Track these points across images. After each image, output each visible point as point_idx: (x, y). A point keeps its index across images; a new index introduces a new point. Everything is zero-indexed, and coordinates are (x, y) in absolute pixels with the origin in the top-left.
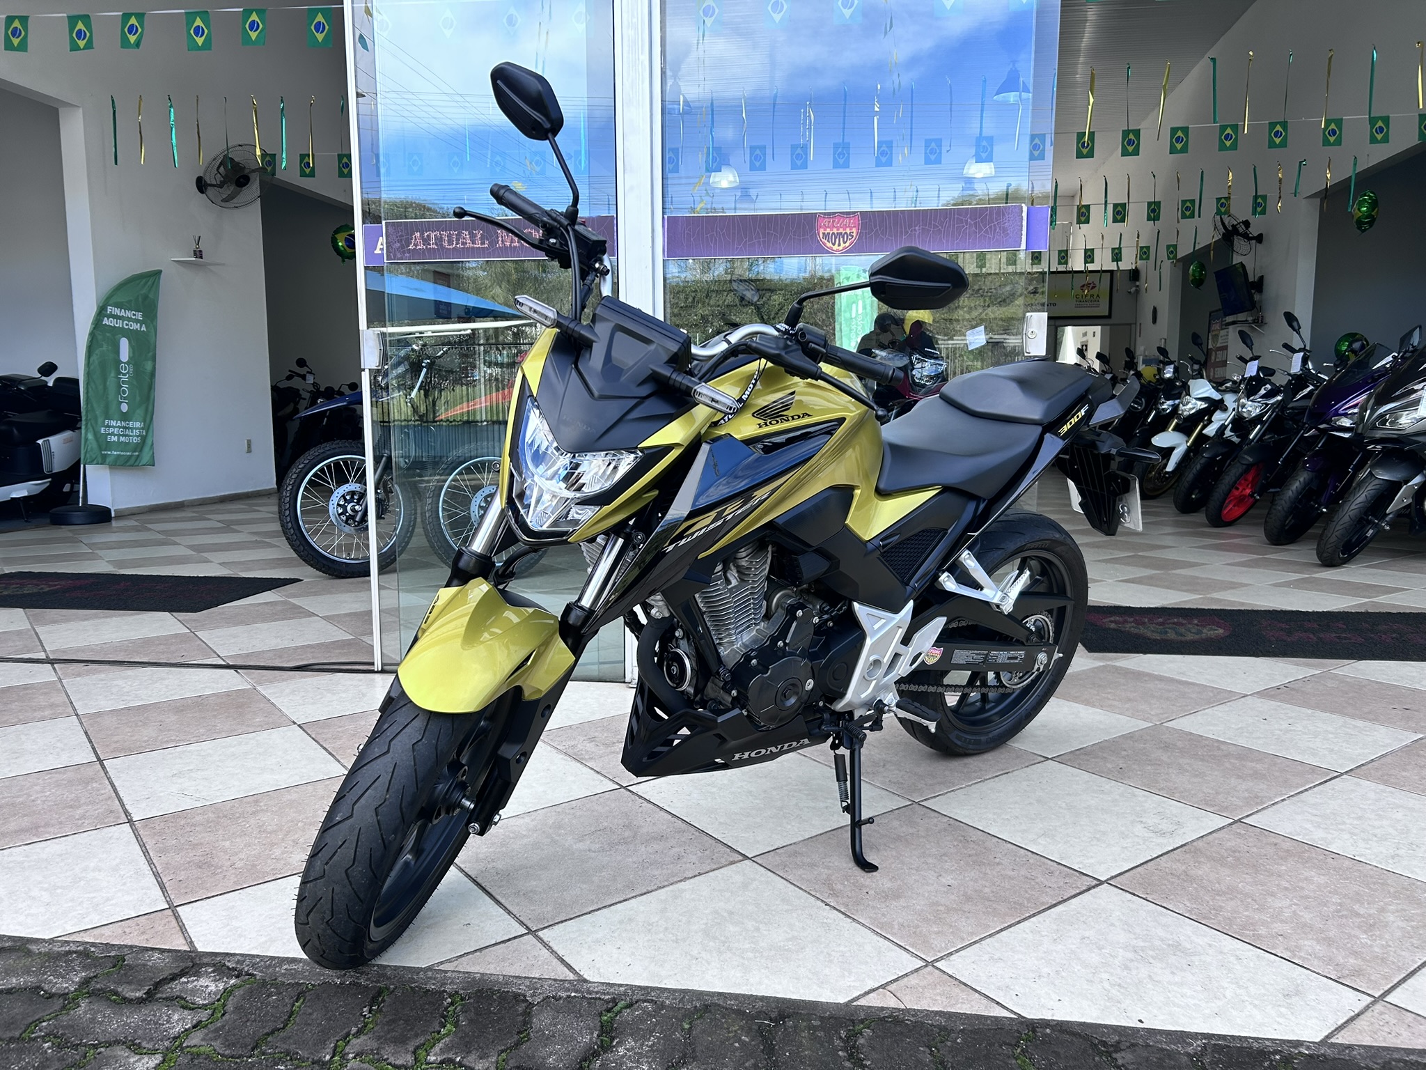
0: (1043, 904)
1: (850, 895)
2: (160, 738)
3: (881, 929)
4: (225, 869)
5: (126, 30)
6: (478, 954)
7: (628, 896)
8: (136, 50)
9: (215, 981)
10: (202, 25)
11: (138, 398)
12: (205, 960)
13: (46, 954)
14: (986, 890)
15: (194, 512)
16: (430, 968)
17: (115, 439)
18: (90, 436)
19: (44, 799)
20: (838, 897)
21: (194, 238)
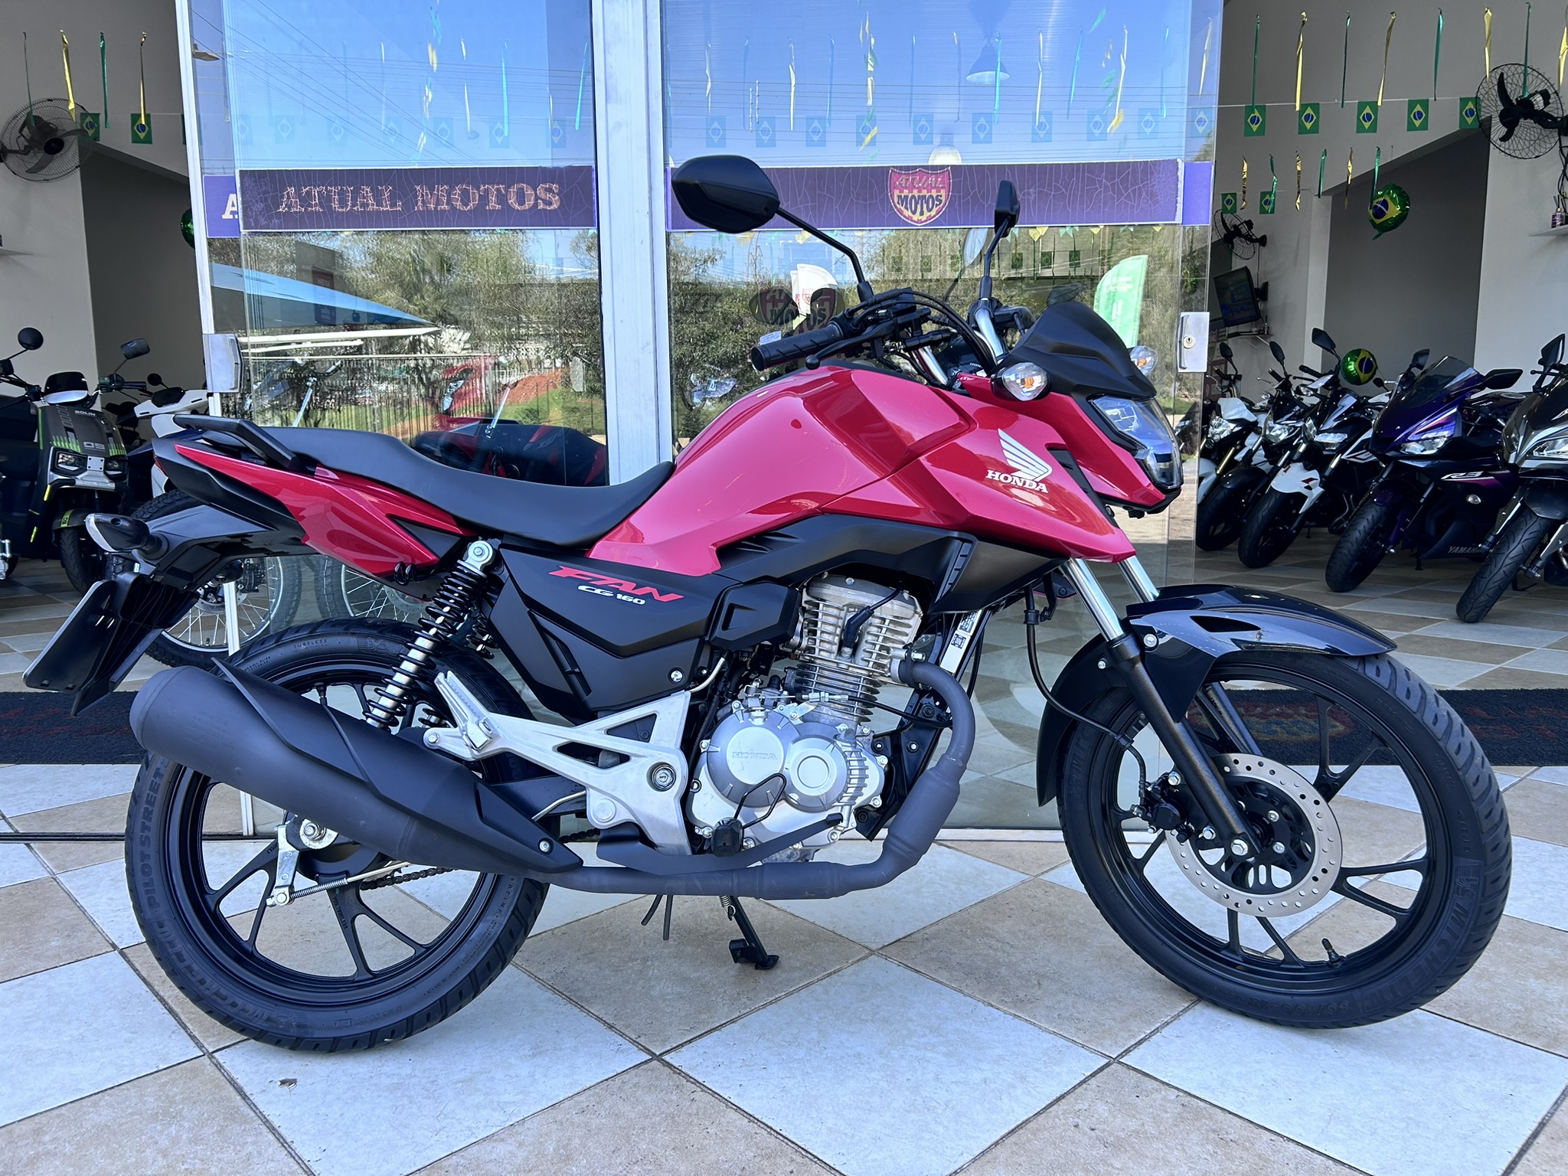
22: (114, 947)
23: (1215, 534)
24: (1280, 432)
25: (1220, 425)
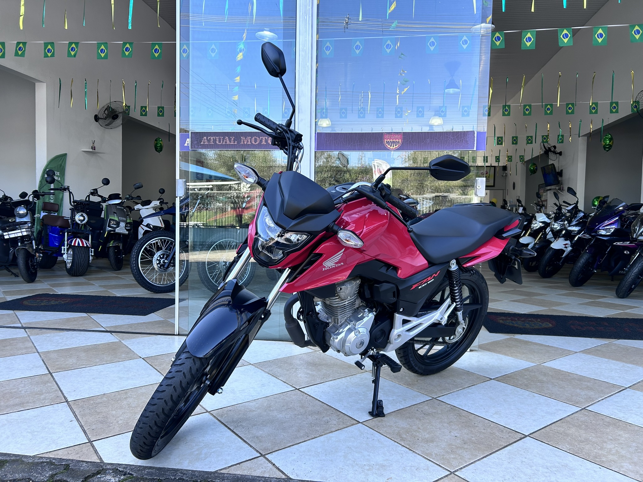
0: (500, 445)
1: (410, 440)
2: (78, 363)
3: (427, 456)
4: (114, 424)
5: (70, 49)
6: (238, 465)
7: (306, 440)
8: (74, 58)
9: (114, 477)
10: (104, 48)
12: (108, 467)
13: (31, 463)
14: (473, 439)
16: (216, 472)
19: (26, 390)
20: (404, 441)
21: (92, 141)
22: (141, 358)
23: (532, 265)
24: (557, 226)
25: (536, 223)
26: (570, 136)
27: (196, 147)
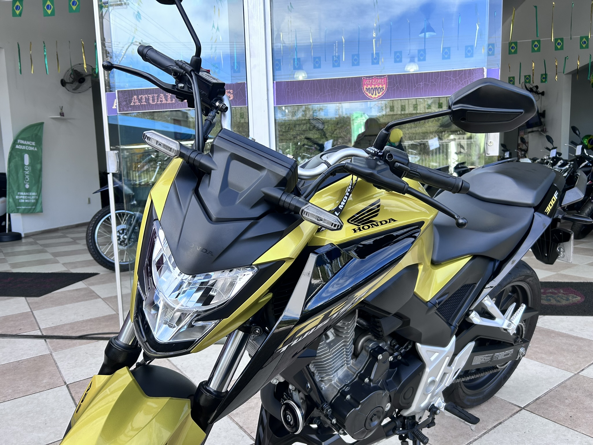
5: (15, 8)
8: (20, 17)
10: (50, 4)
11: (34, 182)
15: (62, 233)
17: (23, 201)
18: (11, 200)
21: (60, 107)
22: (65, 383)
26: (557, 74)
27: (125, 109)
